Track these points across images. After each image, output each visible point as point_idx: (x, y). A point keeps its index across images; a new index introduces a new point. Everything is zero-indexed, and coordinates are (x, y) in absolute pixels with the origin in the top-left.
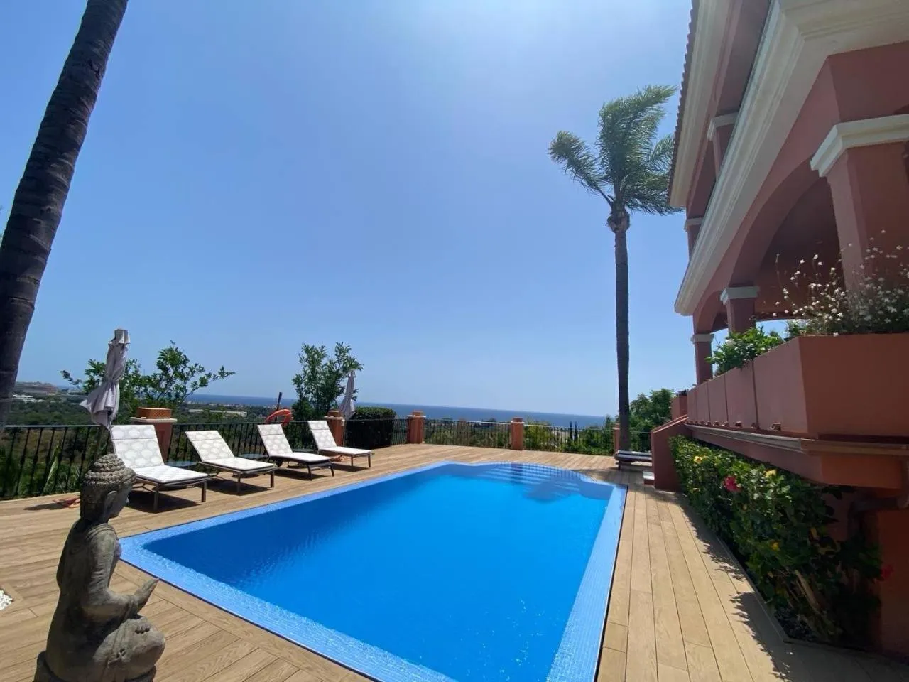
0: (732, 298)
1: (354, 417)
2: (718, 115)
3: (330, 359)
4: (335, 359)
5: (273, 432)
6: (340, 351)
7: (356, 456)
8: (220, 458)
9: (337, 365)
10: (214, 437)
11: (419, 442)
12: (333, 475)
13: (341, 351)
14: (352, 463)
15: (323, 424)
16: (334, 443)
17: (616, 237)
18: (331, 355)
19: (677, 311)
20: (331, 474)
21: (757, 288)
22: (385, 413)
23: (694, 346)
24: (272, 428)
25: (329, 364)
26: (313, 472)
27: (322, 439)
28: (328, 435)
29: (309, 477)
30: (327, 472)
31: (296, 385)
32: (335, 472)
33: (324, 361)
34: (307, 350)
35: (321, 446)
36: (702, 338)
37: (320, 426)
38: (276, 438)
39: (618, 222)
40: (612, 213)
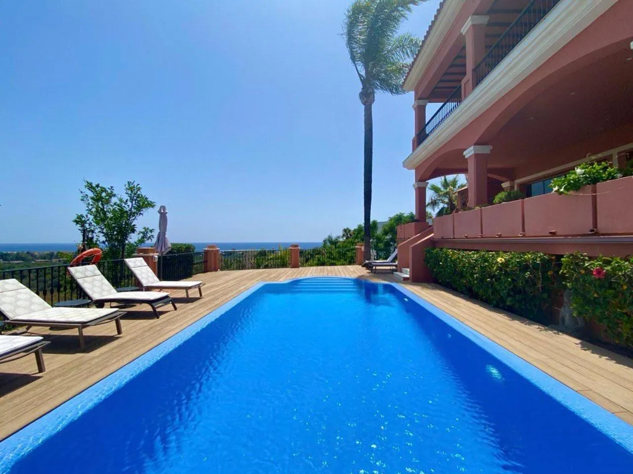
0: (476, 153)
1: (170, 252)
2: (474, 14)
3: (119, 197)
4: (126, 197)
5: (88, 273)
6: (131, 189)
7: (190, 288)
8: (34, 311)
9: (129, 203)
10: (14, 287)
11: (216, 270)
12: (176, 309)
13: (133, 189)
14: (187, 295)
15: (140, 261)
16: (157, 279)
17: (365, 108)
18: (121, 194)
19: (404, 166)
20: (172, 308)
21: (491, 147)
22: (186, 247)
23: (414, 190)
24: (87, 270)
25: (118, 202)
26: (158, 310)
27: (144, 275)
28: (148, 271)
29: (155, 315)
30: (170, 307)
31: (78, 225)
32: (177, 305)
33: (114, 200)
34: (90, 186)
35: (145, 283)
36: (422, 184)
37: (139, 264)
38: (94, 280)
39: (367, 97)
40: (362, 89)
